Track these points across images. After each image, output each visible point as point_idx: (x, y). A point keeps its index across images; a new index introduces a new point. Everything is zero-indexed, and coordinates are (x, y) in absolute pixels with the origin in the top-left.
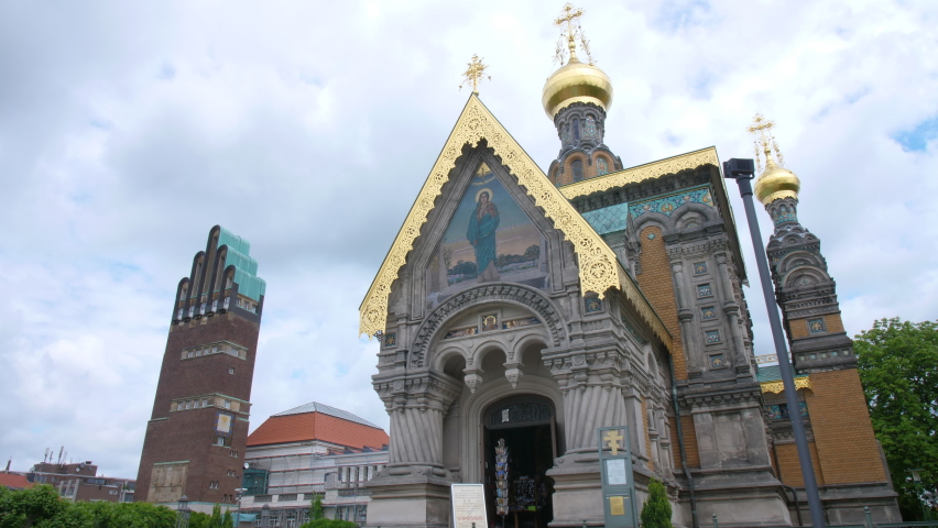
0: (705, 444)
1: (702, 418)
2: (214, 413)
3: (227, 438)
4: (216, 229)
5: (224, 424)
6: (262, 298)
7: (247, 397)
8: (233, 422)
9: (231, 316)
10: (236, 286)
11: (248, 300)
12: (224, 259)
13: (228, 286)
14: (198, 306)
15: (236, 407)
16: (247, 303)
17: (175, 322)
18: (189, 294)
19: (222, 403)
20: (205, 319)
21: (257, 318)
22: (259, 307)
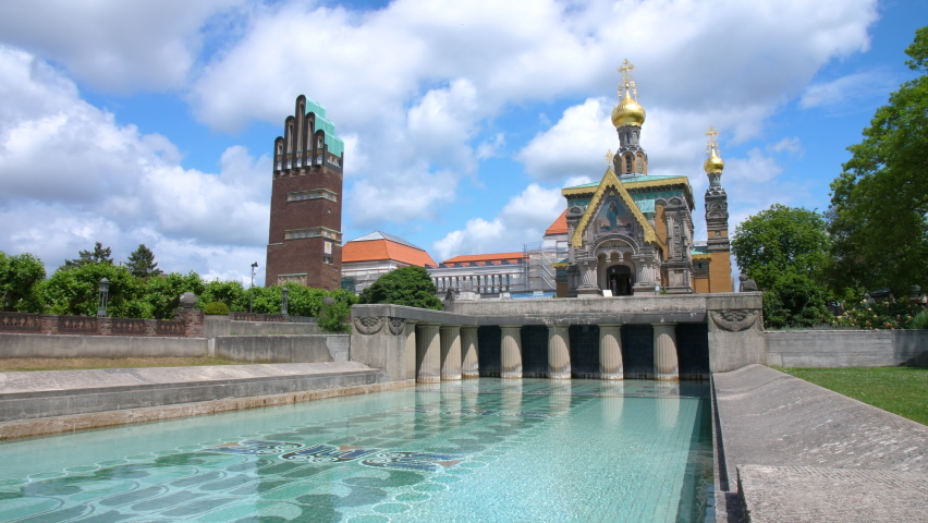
0: (671, 279)
1: (671, 273)
2: (320, 241)
3: (330, 258)
4: (301, 99)
5: (328, 249)
6: (342, 154)
7: (339, 228)
8: (333, 246)
9: (325, 170)
10: (325, 146)
11: (334, 156)
12: (312, 125)
13: (319, 146)
14: (294, 161)
15: (334, 237)
16: (333, 159)
17: (276, 173)
18: (285, 150)
19: (325, 234)
20: (303, 171)
21: (340, 170)
22: (341, 161)
